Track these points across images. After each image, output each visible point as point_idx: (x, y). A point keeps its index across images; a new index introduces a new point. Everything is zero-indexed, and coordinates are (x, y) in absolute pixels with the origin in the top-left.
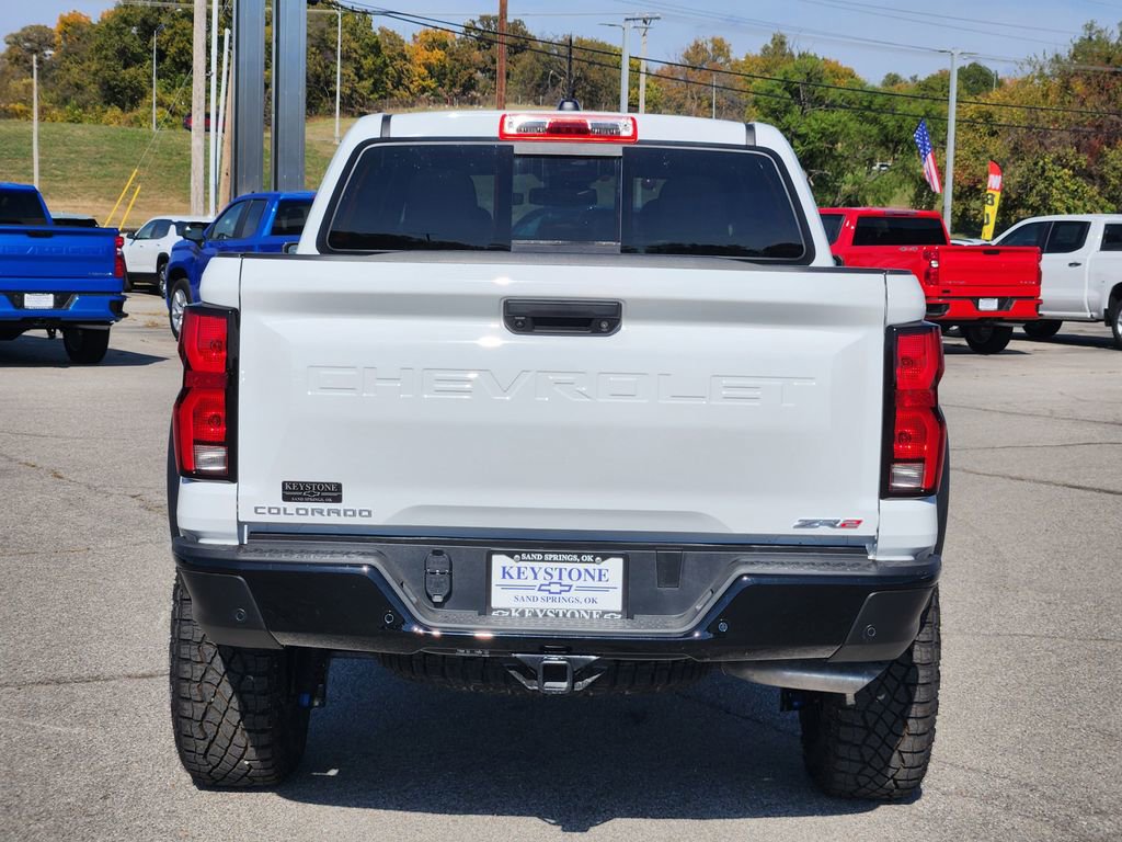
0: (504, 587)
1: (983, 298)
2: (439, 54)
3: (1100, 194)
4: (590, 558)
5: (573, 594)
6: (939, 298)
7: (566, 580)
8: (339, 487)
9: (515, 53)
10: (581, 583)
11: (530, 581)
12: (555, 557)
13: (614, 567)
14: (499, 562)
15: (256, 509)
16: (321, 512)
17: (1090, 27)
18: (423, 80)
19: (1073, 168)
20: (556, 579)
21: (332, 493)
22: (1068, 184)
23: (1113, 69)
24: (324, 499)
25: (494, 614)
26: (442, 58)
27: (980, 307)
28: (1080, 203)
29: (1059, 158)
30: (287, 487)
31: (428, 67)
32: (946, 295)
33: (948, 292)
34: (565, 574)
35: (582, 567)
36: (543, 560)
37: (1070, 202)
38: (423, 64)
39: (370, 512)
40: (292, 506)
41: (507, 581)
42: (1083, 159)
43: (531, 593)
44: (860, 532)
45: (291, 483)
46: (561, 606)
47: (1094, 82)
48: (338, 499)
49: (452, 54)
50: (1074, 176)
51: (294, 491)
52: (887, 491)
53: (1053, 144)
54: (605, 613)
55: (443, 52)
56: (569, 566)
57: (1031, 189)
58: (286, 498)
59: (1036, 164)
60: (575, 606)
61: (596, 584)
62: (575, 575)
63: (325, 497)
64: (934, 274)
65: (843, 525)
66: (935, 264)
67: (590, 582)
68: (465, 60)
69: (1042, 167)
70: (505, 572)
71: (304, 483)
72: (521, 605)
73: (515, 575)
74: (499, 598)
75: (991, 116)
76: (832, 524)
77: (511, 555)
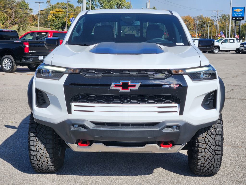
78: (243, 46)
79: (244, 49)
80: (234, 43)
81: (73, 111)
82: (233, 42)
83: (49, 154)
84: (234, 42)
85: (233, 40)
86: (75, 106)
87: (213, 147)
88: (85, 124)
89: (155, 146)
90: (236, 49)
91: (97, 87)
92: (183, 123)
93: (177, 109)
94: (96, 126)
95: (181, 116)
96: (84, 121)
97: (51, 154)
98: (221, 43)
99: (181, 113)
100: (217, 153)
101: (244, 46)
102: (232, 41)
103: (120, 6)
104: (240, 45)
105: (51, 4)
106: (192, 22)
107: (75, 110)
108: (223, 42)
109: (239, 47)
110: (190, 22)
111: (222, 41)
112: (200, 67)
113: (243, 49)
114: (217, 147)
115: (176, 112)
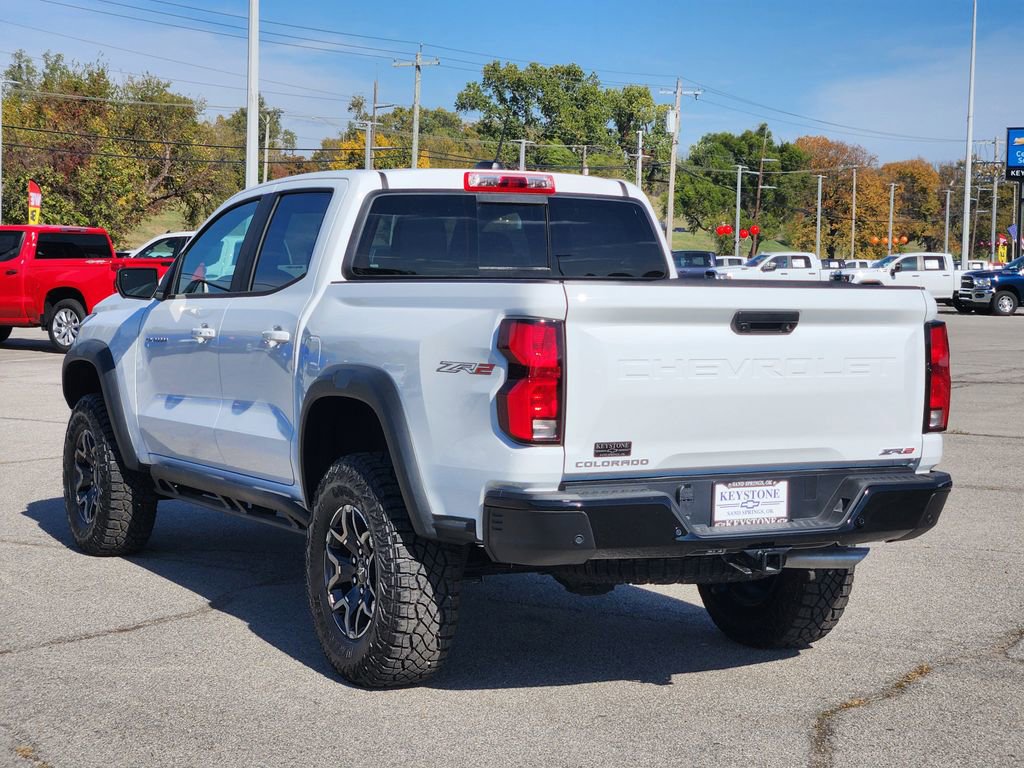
0: (722, 506)
3: (75, 208)
4: (770, 482)
5: (760, 507)
7: (756, 499)
8: (630, 444)
10: (765, 500)
11: (736, 501)
12: (751, 483)
13: (782, 487)
14: (720, 489)
15: (577, 464)
16: (617, 463)
17: (19, 56)
19: (51, 185)
20: (750, 498)
21: (624, 449)
22: (47, 199)
23: (81, 98)
24: (620, 453)
25: (716, 525)
28: (58, 217)
29: (38, 176)
30: (598, 446)
34: (756, 494)
35: (765, 488)
36: (744, 486)
37: (50, 215)
39: (647, 461)
40: (600, 460)
41: (724, 502)
42: (60, 177)
43: (736, 509)
44: (913, 456)
45: (600, 444)
46: (754, 516)
47: (64, 107)
48: (628, 453)
50: (52, 193)
51: (602, 450)
52: (926, 429)
53: (32, 163)
54: (778, 518)
56: (758, 489)
57: (15, 203)
58: (597, 455)
59: (18, 181)
60: (760, 516)
61: (774, 500)
62: (761, 494)
63: (621, 453)
65: (905, 452)
67: (769, 499)
69: (24, 184)
70: (722, 496)
71: (609, 444)
72: (732, 518)
73: (728, 497)
74: (719, 514)
76: (899, 451)
77: (726, 483)
78: (971, 285)
79: (973, 296)
80: (942, 272)
82: (937, 267)
84: (942, 267)
85: (941, 260)
90: (951, 297)
98: (889, 271)
101: (975, 283)
102: (935, 264)
103: (629, 121)
104: (964, 278)
105: (366, 114)
106: (935, 187)
108: (898, 269)
109: (958, 287)
110: (924, 185)
111: (892, 265)
113: (970, 296)
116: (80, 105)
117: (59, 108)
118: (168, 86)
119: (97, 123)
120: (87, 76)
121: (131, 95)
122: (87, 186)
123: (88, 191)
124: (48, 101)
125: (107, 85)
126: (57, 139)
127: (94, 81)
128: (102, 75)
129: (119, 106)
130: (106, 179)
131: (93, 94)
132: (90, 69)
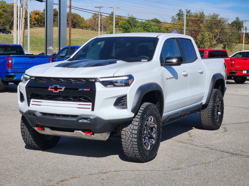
1: (244, 70)
2: (37, 16)
6: (234, 70)
9: (55, 16)
18: (34, 22)
26: (38, 17)
27: (243, 72)
31: (35, 19)
32: (236, 70)
33: (236, 69)
38: (34, 18)
49: (41, 16)
55: (38, 16)
64: (233, 65)
66: (233, 62)
68: (44, 17)
75: (168, 29)
81: (31, 105)
83: (31, 135)
86: (33, 101)
87: (131, 139)
88: (36, 113)
89: (80, 133)
91: (41, 89)
92: (94, 117)
93: (91, 107)
94: (42, 115)
95: (93, 112)
96: (36, 111)
97: (32, 135)
99: (93, 109)
100: (134, 144)
107: (32, 104)
112: (113, 77)
114: (134, 139)
115: (90, 108)
116: (198, 21)
117: (192, 22)
118: (219, 15)
119: (201, 25)
120: (199, 14)
121: (210, 18)
122: (199, 41)
123: (199, 42)
124: (190, 20)
125: (204, 15)
126: (192, 29)
127: (201, 15)
128: (203, 13)
129: (207, 21)
130: (204, 39)
131: (201, 18)
132: (200, 12)
